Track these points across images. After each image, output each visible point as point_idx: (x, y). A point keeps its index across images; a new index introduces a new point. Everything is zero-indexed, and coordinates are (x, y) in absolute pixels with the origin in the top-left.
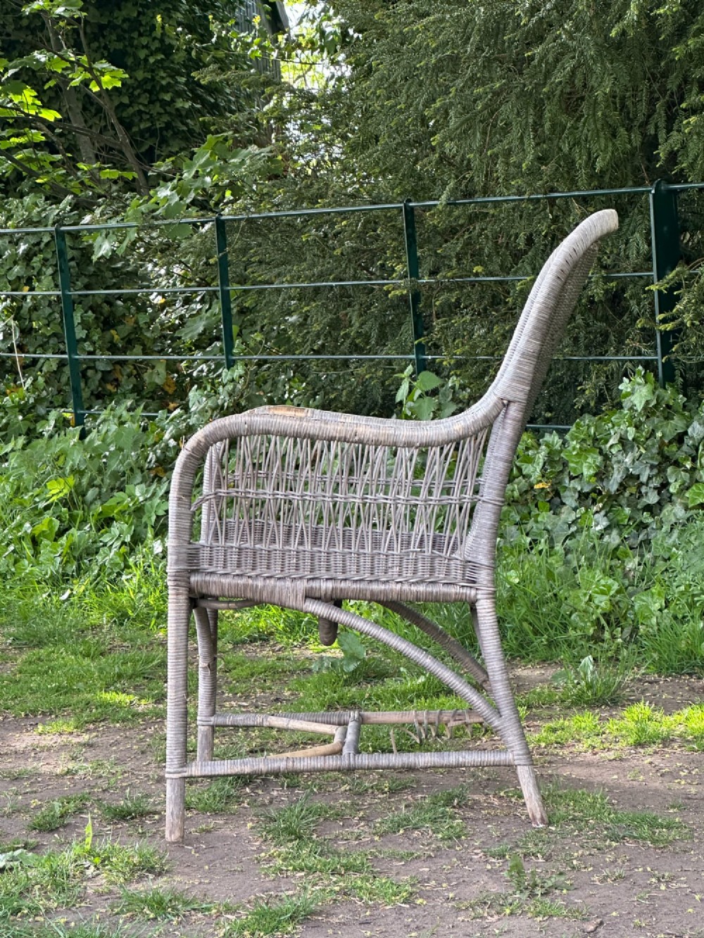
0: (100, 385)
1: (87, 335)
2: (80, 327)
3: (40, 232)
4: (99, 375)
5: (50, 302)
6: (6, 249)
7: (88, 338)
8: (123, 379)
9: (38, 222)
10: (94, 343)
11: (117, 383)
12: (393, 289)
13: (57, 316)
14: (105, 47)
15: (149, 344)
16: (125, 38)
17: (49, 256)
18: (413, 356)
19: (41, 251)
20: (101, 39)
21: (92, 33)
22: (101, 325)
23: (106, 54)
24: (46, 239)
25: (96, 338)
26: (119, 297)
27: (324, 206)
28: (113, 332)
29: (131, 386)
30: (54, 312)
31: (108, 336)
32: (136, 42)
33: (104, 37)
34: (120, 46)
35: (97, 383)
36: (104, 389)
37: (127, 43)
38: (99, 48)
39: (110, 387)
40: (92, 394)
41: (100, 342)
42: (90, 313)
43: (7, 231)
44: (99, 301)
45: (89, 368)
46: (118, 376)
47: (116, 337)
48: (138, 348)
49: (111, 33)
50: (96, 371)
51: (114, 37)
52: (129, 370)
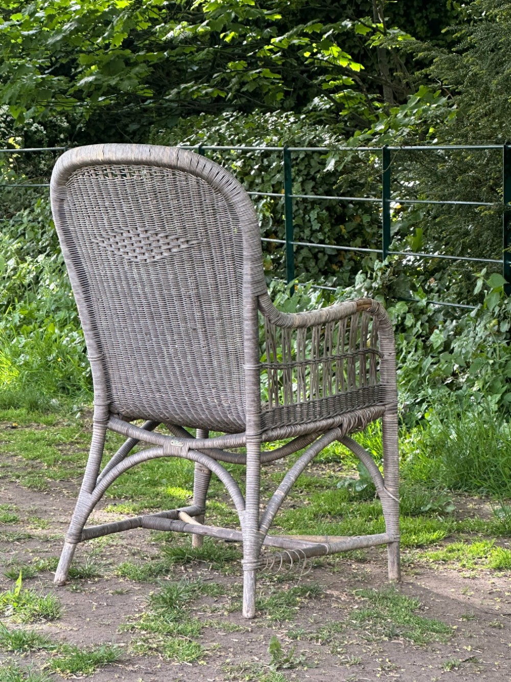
0: (326, 264)
1: (321, 228)
2: (316, 221)
3: (299, 151)
4: (326, 258)
5: (297, 201)
6: (274, 162)
7: (321, 230)
8: (345, 262)
9: (299, 143)
10: (325, 233)
11: (341, 265)
12: (485, 210)
13: (301, 211)
14: (427, 17)
15: (368, 238)
16: (441, 11)
17: (302, 168)
18: (502, 261)
19: (297, 164)
20: (424, 11)
21: (418, 6)
22: (333, 221)
23: (426, 22)
24: (301, 156)
25: (326, 230)
26: (351, 202)
27: (456, 144)
28: (342, 227)
29: (350, 268)
30: (299, 209)
31: (337, 229)
32: (449, 14)
33: (426, 9)
34: (436, 16)
35: (324, 263)
36: (329, 268)
37: (442, 14)
38: (421, 17)
39: (334, 267)
40: (320, 270)
41: (329, 234)
42: (324, 211)
43: (276, 148)
44: (334, 204)
45: (320, 252)
46: (341, 259)
47: (344, 230)
48: (359, 240)
49: (431, 7)
50: (325, 254)
51: (433, 10)
52: (350, 256)
